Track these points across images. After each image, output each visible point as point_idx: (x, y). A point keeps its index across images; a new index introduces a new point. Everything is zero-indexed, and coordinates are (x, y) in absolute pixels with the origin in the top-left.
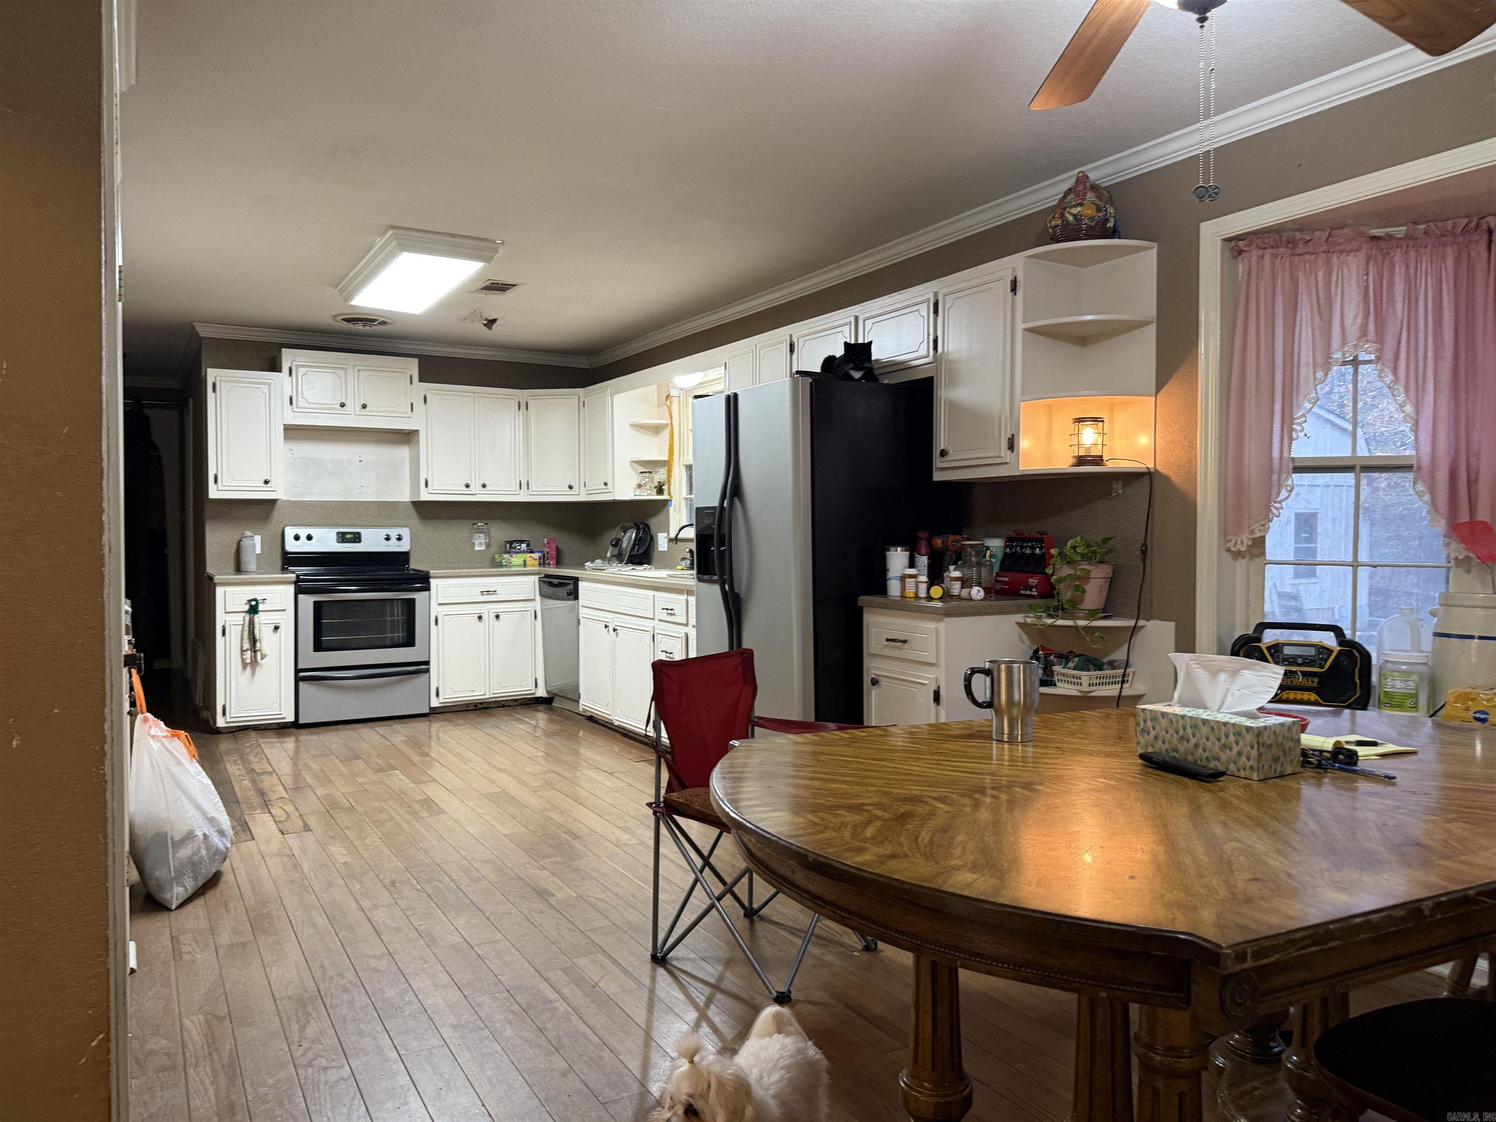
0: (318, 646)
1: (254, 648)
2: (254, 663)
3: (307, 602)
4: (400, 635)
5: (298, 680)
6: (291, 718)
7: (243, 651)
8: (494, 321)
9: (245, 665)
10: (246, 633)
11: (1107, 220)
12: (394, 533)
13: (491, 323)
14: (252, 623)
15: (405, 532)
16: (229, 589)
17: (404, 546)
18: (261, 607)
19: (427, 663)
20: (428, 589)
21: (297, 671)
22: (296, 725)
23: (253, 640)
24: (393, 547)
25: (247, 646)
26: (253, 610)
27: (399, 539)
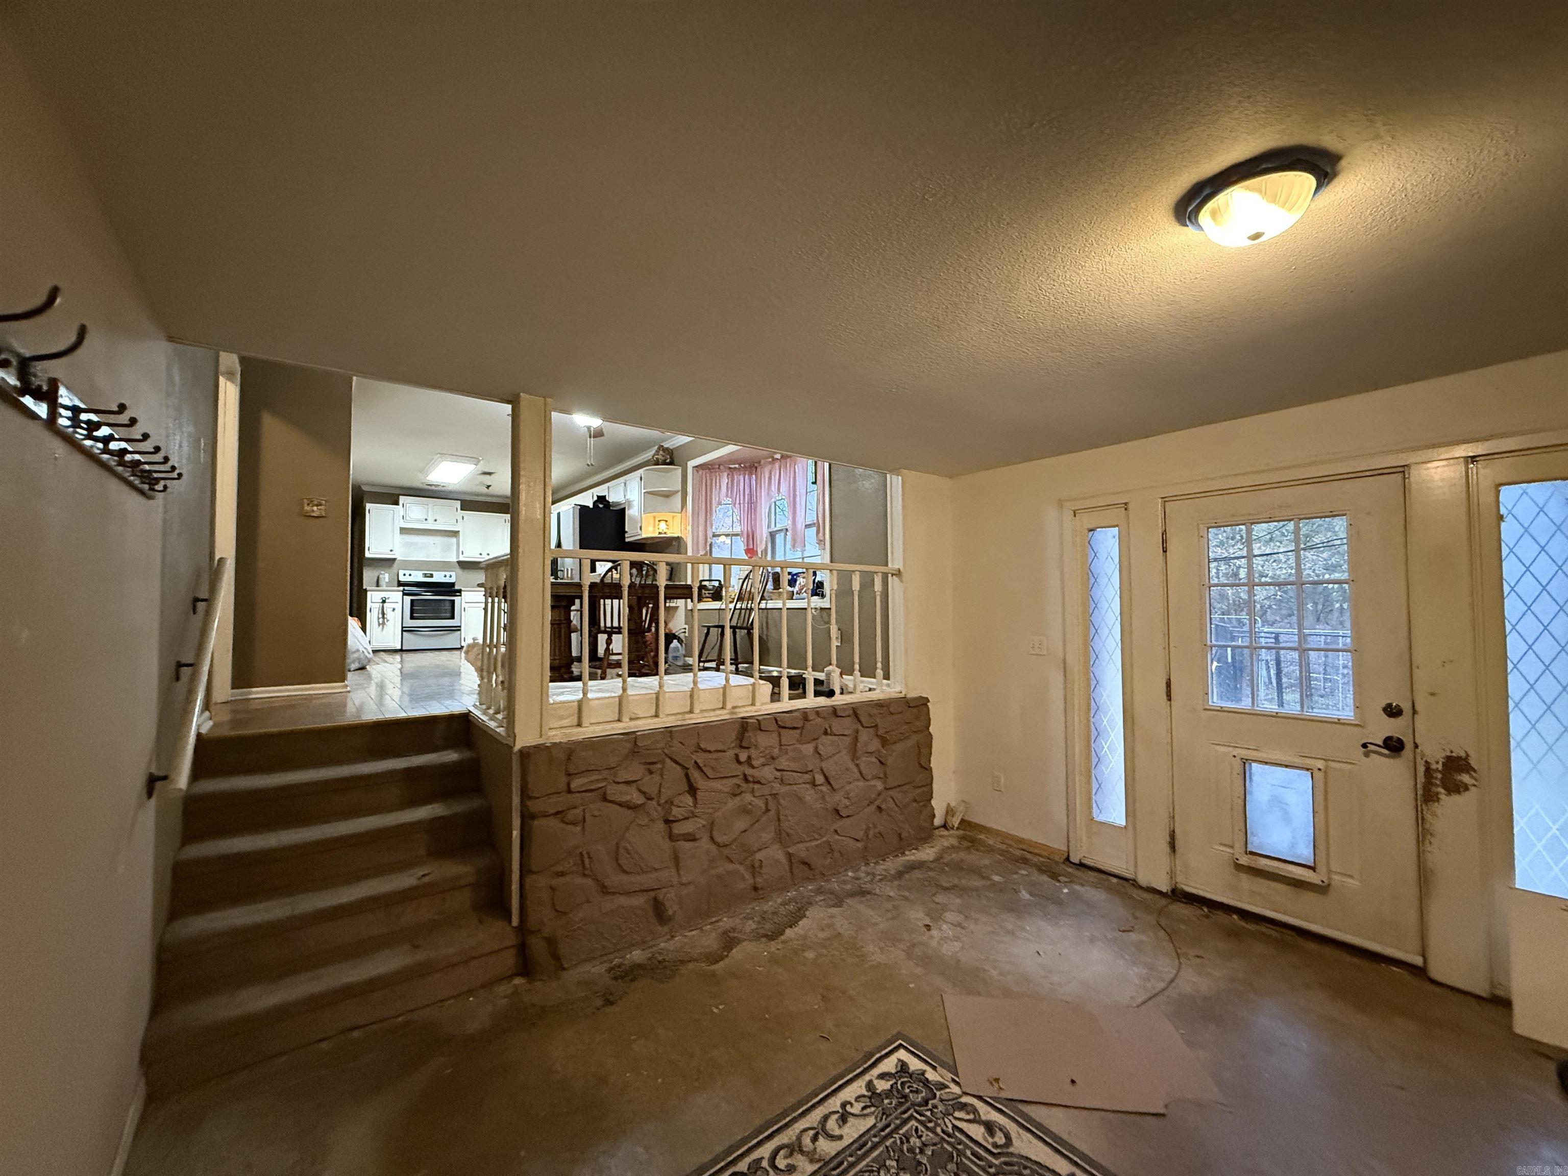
0: (412, 618)
1: (383, 617)
2: (384, 623)
3: (408, 599)
4: (448, 615)
5: (403, 631)
6: (399, 647)
7: (379, 618)
8: (490, 486)
9: (379, 624)
10: (380, 611)
11: (666, 460)
12: (448, 574)
13: (488, 487)
14: (383, 607)
15: (453, 574)
16: (373, 593)
17: (452, 580)
18: (387, 601)
19: (460, 627)
20: (460, 596)
21: (402, 627)
22: (401, 650)
23: (383, 614)
24: (447, 580)
25: (380, 616)
26: (384, 602)
27: (451, 576)
